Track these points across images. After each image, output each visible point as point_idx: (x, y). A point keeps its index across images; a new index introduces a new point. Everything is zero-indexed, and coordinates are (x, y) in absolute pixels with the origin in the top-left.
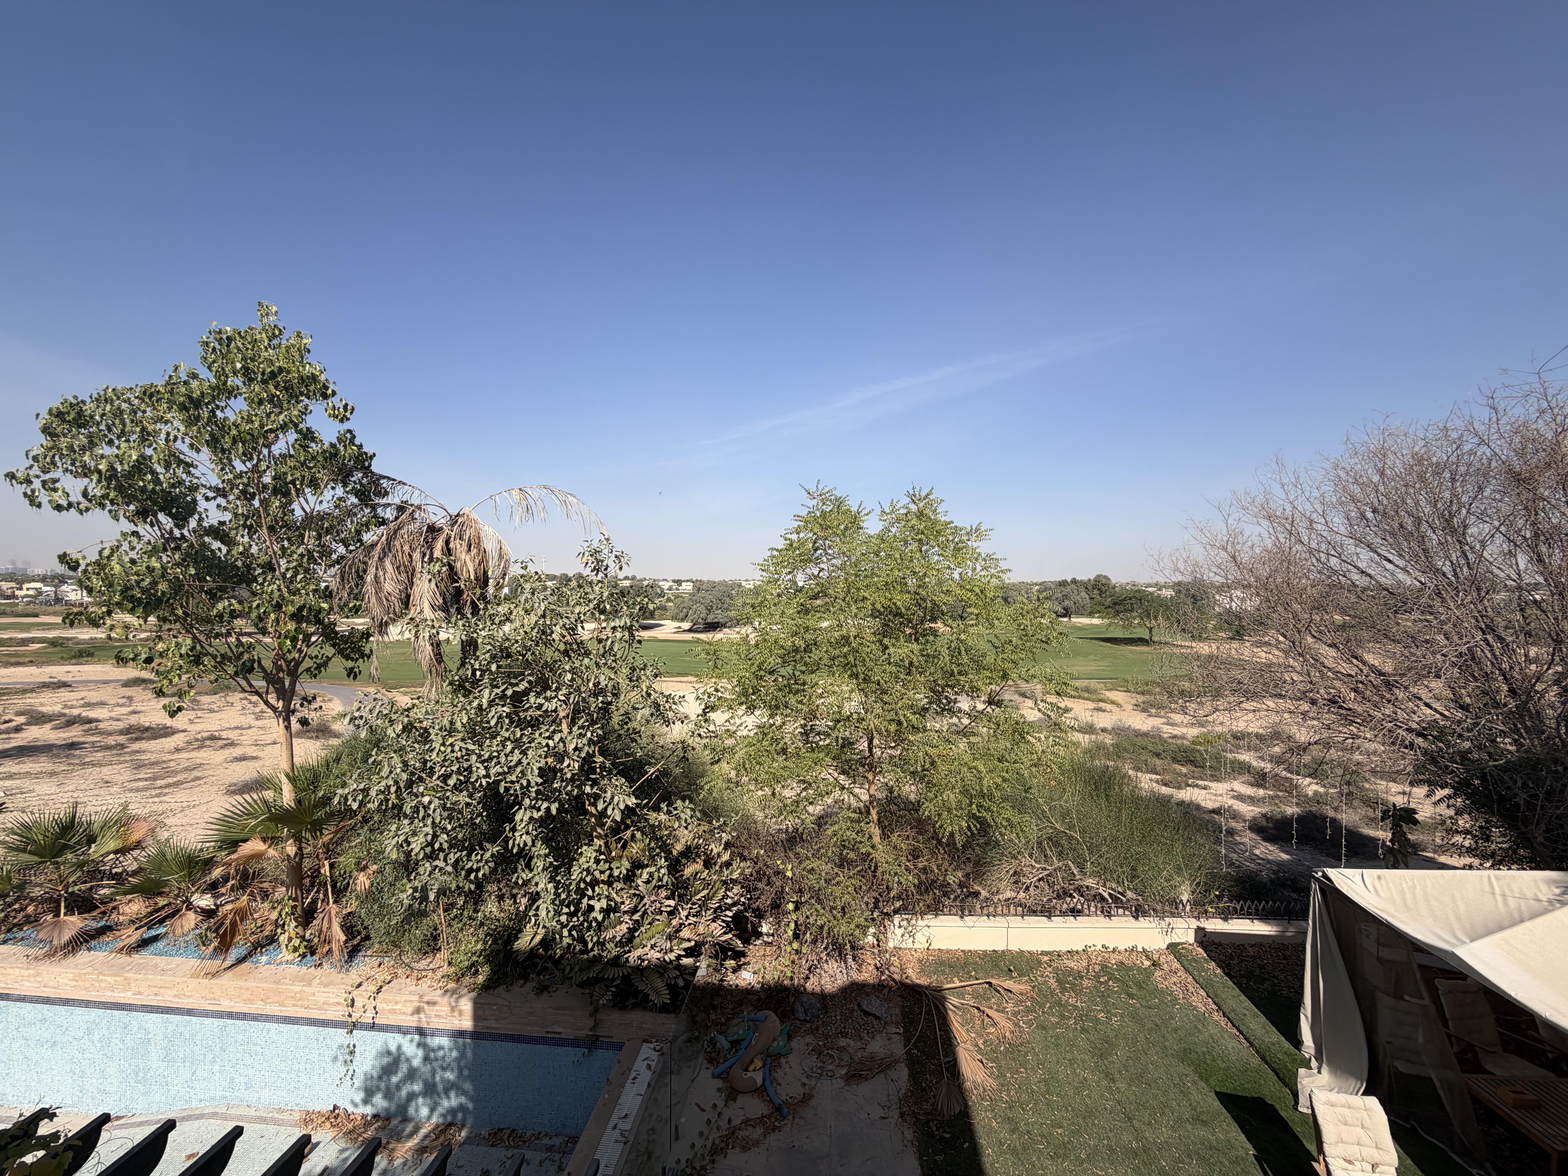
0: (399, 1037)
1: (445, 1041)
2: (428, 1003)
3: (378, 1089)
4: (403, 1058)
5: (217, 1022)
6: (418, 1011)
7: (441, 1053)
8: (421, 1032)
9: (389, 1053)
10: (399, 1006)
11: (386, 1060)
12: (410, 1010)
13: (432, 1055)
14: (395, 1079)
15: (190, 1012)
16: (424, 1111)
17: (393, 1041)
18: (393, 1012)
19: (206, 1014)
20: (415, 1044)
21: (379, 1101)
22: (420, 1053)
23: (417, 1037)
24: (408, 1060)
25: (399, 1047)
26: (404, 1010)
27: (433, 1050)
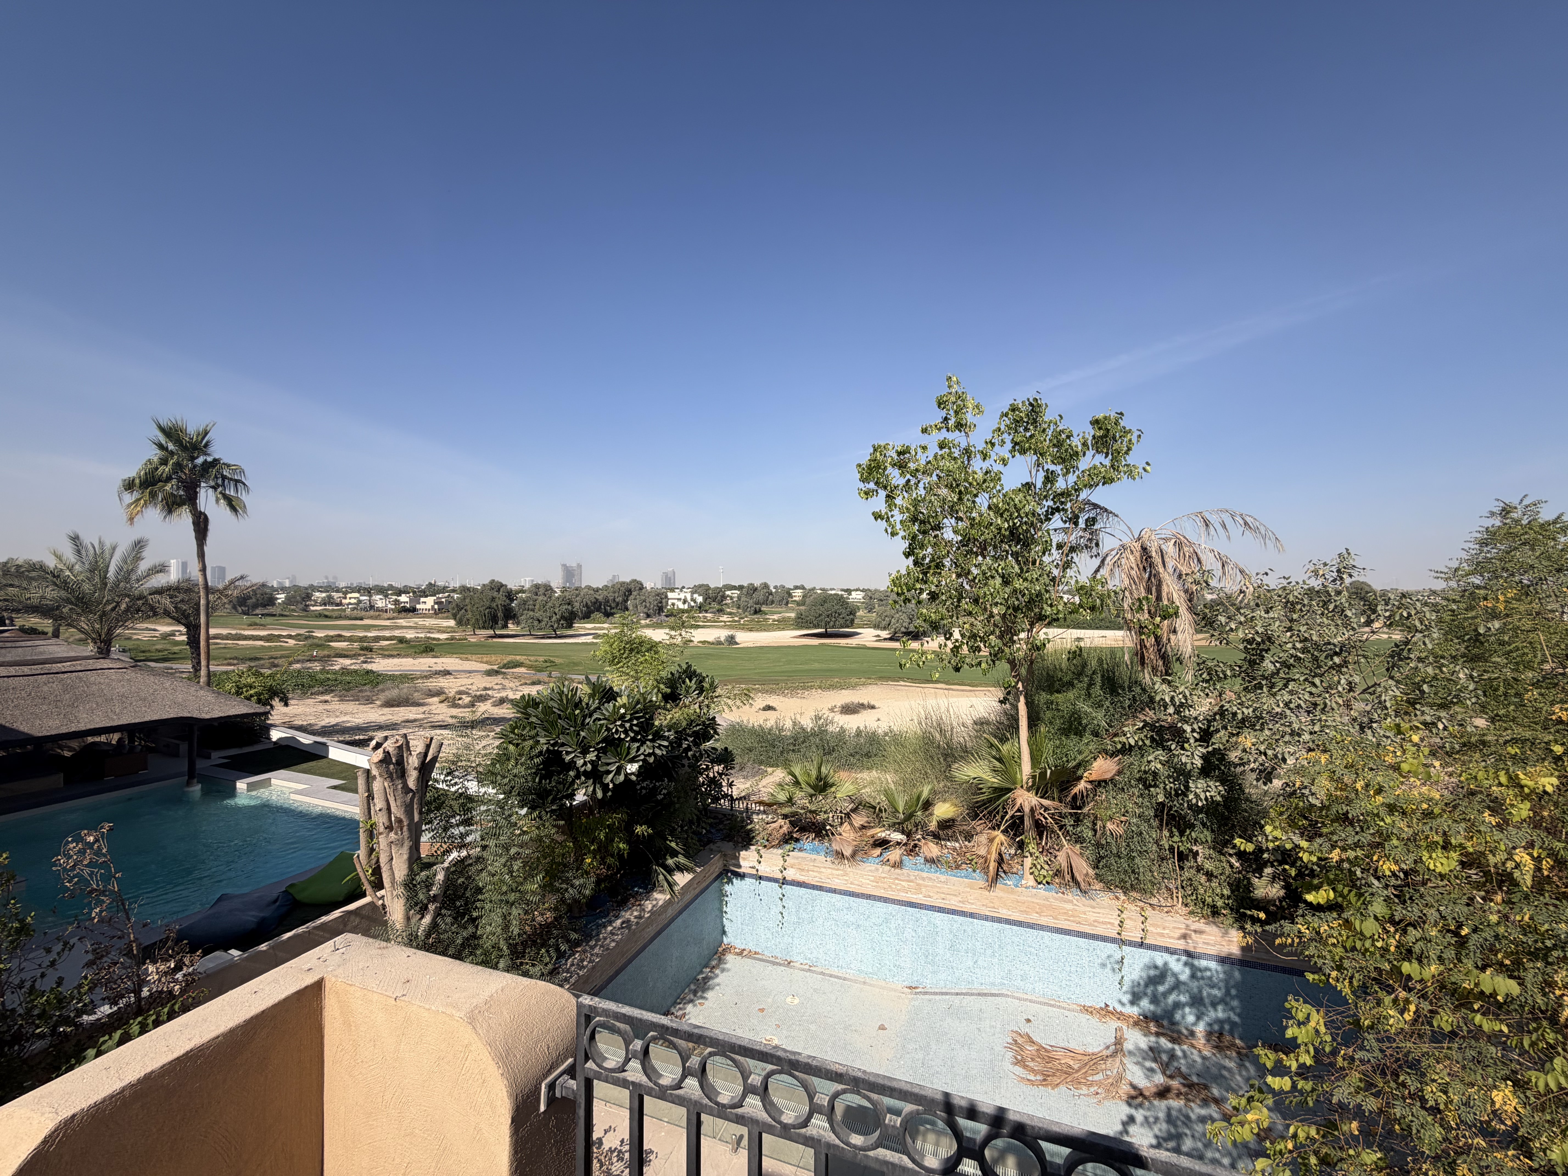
0: (1167, 957)
1: (1213, 965)
2: (1195, 931)
3: (1145, 994)
4: (1169, 973)
5: (996, 925)
6: (1184, 937)
7: (1208, 974)
8: (1188, 954)
9: (1156, 967)
10: (1167, 931)
11: (1152, 973)
12: (1177, 935)
13: (1199, 974)
14: (1161, 989)
15: (972, 915)
16: (1191, 1019)
17: (1160, 958)
18: (1162, 935)
19: (986, 918)
20: (1181, 963)
21: (1145, 1003)
22: (1187, 971)
23: (1184, 958)
24: (1175, 975)
25: (1166, 964)
26: (1172, 934)
27: (1200, 970)
